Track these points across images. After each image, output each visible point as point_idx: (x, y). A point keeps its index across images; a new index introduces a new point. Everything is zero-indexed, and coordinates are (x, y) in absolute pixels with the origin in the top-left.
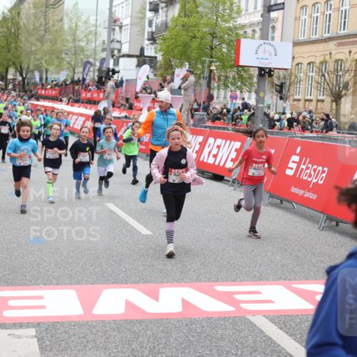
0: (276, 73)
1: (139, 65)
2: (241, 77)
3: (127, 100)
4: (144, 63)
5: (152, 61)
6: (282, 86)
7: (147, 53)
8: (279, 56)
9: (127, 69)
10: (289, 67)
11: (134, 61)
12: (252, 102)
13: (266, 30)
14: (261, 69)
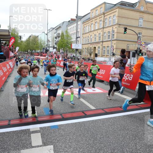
0: (79, 50)
1: (54, 49)
2: (73, 51)
3: (52, 55)
4: (54, 48)
5: (56, 48)
6: (80, 52)
7: (55, 47)
8: (79, 47)
9: (51, 50)
10: (81, 48)
11: (53, 48)
12: (75, 55)
13: (77, 42)
14: (76, 49)
